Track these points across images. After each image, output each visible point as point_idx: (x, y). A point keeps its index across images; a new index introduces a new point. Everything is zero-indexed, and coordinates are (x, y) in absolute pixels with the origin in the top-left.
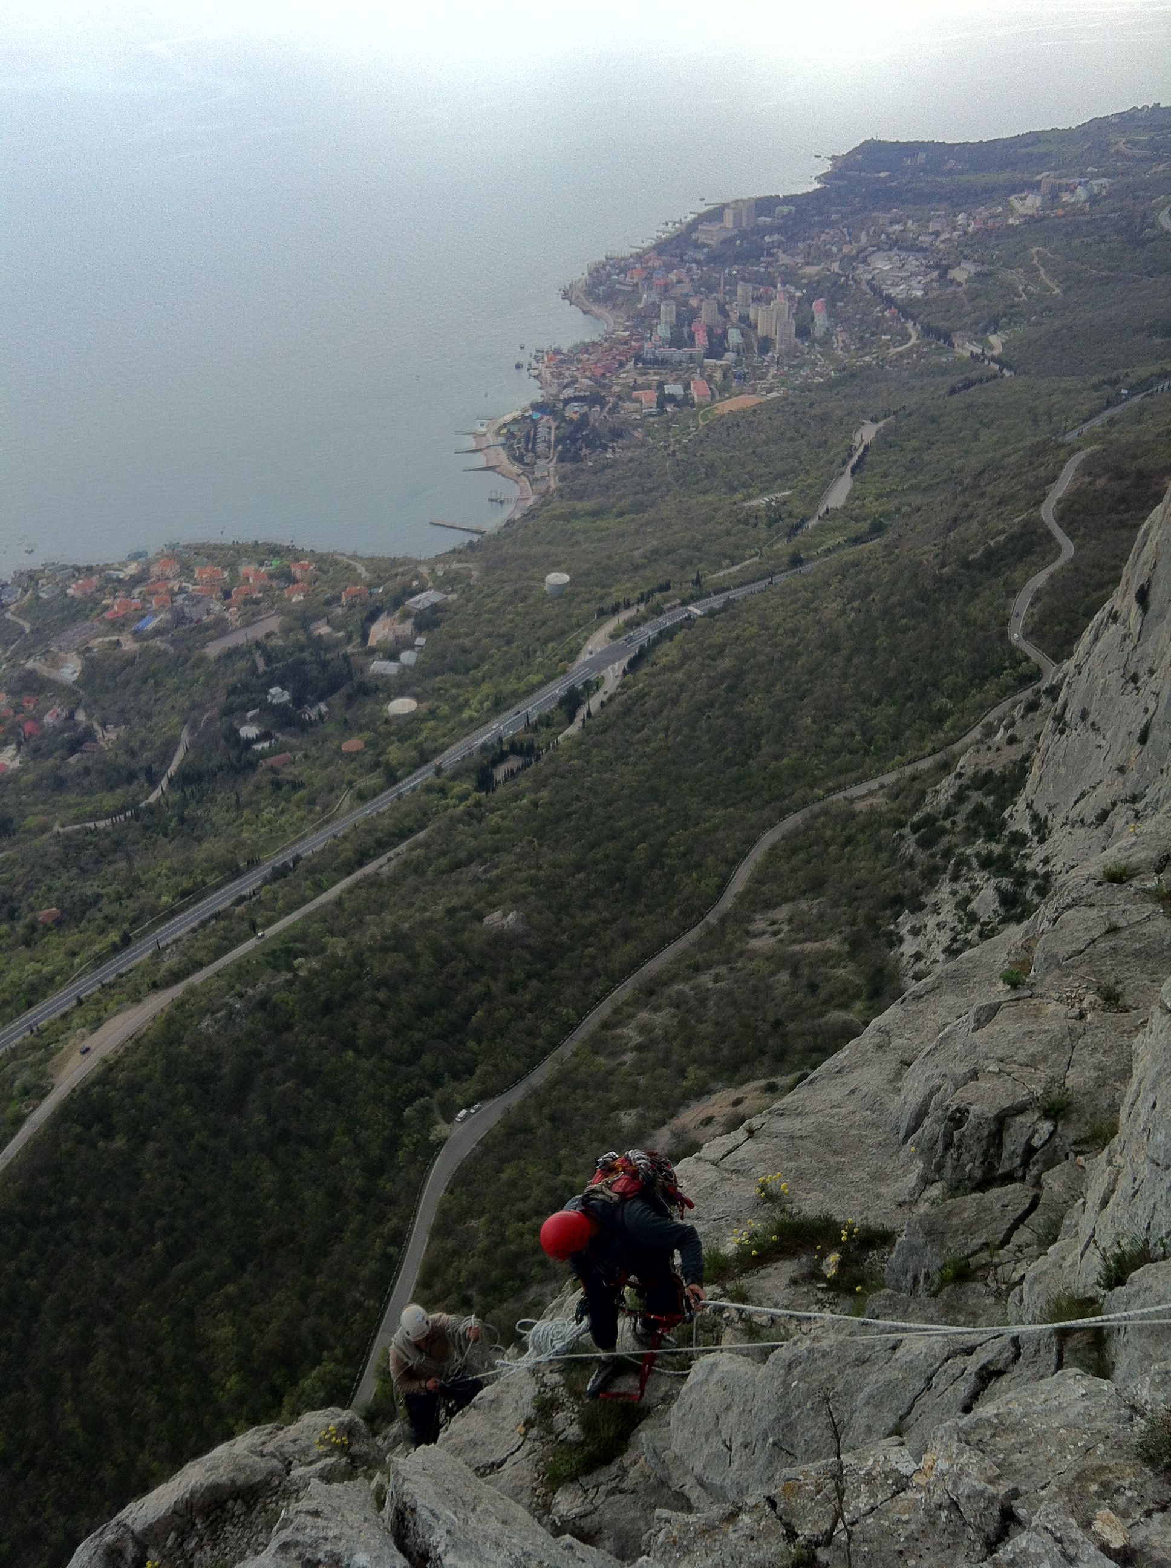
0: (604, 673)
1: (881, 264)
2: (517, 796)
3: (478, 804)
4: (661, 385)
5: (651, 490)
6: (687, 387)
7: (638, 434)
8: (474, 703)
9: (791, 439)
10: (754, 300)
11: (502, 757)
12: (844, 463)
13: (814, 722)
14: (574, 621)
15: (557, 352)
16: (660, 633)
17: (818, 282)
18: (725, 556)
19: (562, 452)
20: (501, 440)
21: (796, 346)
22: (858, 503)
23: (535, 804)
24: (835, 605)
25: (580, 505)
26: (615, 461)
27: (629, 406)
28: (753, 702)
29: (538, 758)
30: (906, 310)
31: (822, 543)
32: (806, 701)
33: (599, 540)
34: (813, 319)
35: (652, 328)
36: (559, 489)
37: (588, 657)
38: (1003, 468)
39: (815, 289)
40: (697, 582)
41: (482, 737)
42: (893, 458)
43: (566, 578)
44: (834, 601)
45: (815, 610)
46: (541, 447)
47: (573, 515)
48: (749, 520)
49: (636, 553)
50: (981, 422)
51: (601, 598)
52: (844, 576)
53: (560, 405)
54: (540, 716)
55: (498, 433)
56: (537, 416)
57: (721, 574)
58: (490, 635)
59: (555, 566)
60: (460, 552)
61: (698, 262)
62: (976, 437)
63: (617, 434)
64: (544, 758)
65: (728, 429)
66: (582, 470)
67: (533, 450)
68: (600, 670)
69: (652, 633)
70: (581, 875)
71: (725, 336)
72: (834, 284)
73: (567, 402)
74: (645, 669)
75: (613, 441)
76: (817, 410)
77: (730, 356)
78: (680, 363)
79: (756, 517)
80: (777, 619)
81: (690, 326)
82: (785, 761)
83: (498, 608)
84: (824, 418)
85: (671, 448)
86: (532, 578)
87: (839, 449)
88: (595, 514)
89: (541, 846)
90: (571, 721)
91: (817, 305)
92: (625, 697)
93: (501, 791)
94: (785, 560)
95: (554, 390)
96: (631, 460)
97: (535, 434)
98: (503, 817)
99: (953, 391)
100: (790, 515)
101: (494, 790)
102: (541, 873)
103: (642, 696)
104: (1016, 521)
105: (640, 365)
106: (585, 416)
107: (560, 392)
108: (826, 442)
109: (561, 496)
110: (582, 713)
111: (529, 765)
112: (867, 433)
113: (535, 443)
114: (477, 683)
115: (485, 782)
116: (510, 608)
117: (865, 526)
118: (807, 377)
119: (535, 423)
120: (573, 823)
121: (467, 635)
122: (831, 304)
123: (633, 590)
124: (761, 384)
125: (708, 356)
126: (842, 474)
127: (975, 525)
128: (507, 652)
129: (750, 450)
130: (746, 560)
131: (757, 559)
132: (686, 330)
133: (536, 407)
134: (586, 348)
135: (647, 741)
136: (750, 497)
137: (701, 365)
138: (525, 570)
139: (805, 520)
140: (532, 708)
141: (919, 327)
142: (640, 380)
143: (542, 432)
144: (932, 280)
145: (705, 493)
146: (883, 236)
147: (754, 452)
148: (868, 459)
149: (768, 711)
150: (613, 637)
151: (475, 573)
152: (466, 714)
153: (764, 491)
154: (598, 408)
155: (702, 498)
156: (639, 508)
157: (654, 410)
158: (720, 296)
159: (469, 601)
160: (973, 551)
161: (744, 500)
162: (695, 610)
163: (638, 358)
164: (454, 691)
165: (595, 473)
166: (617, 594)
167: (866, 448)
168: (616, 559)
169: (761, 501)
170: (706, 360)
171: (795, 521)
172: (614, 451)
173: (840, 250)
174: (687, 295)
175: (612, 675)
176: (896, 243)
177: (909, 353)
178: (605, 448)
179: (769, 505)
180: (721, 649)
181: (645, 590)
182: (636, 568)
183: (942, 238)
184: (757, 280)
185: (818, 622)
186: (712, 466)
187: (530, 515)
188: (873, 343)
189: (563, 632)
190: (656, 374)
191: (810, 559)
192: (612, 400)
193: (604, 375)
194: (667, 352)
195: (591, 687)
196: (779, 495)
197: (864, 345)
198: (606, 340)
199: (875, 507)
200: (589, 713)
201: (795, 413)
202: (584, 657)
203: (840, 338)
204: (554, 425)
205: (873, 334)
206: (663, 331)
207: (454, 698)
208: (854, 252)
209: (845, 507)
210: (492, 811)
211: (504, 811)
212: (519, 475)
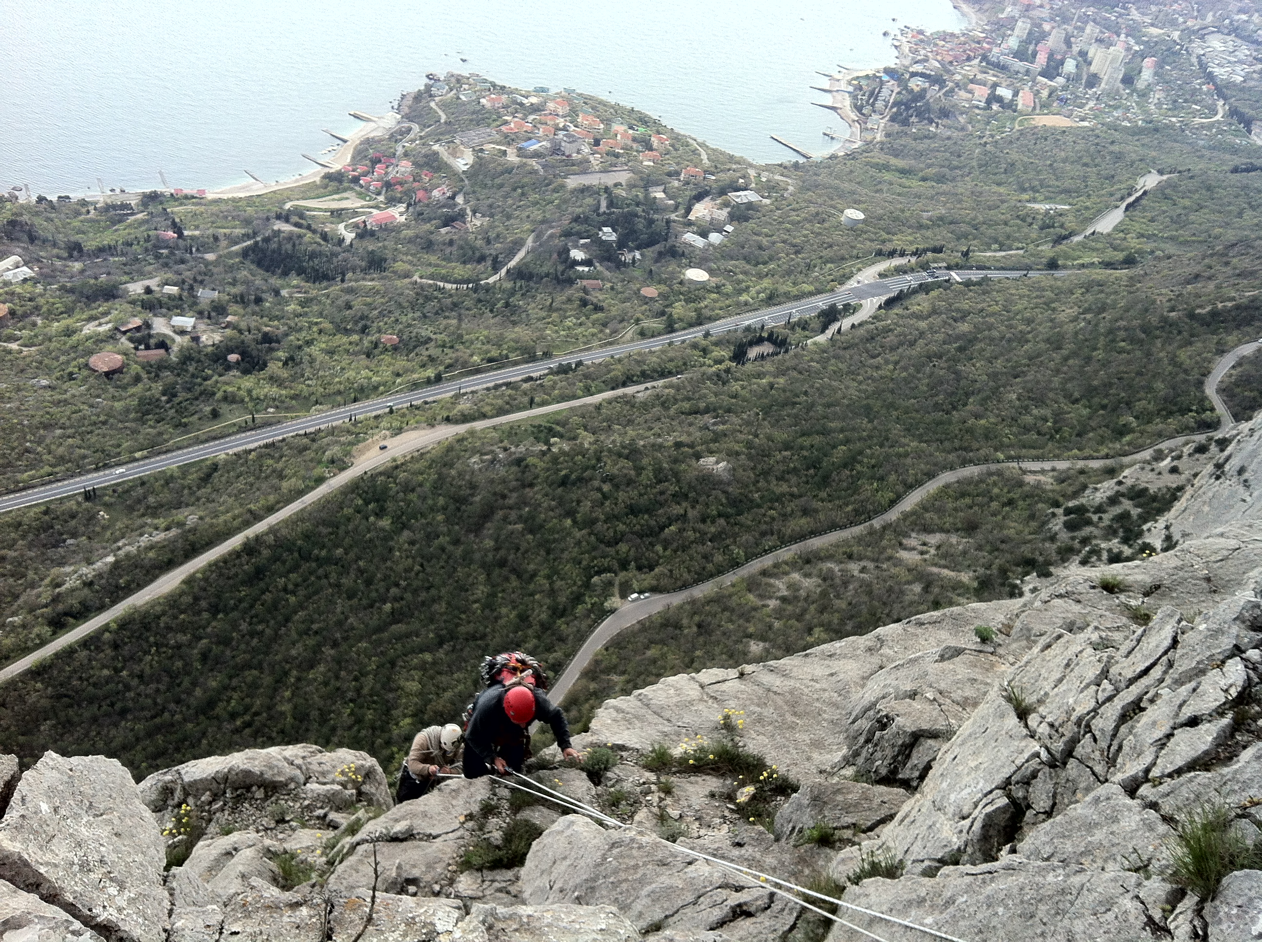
0: (863, 302)
1: (1216, 43)
2: (760, 375)
3: (728, 371)
4: (995, 86)
5: (956, 168)
6: (1016, 94)
7: (962, 119)
8: (753, 291)
9: (1086, 165)
10: (1097, 40)
11: (759, 341)
12: (1122, 199)
13: (1019, 399)
14: (855, 252)
15: (921, 32)
16: (921, 285)
17: (1156, 43)
18: (996, 241)
19: (896, 113)
20: (851, 89)
21: (1118, 91)
22: (1121, 235)
23: (771, 385)
24: (1073, 311)
25: (893, 161)
26: (935, 135)
27: (963, 94)
28: (974, 366)
29: (786, 351)
30: (1222, 90)
31: (1080, 257)
32: (1018, 380)
33: (899, 195)
34: (1140, 72)
35: (1004, 37)
36: (882, 143)
37: (856, 285)
38: (1253, 248)
39: (1151, 48)
40: (966, 254)
41: (750, 320)
42: (1164, 208)
43: (861, 216)
44: (1071, 308)
45: (1054, 310)
46: (879, 104)
47: (886, 167)
48: (1027, 219)
49: (925, 214)
50: (1249, 203)
51: (884, 242)
52: (1088, 291)
53: (907, 76)
54: (800, 319)
55: (849, 83)
56: (885, 78)
57: (988, 254)
58: (784, 242)
59: (856, 204)
60: (785, 168)
62: (1240, 215)
63: (945, 113)
64: (791, 353)
65: (1037, 139)
66: (906, 134)
67: (873, 105)
68: (861, 298)
69: (914, 284)
70: (787, 453)
71: (1062, 63)
72: (1168, 50)
73: (914, 75)
74: (897, 310)
75: (939, 118)
76: (1116, 148)
77: (1060, 80)
78: (1017, 72)
79: (1034, 218)
80: (1020, 307)
81: (1036, 45)
82: (983, 422)
83: (799, 222)
84: (1118, 157)
85: (985, 139)
86: (835, 208)
87: (1122, 186)
88: (903, 172)
89: (764, 419)
90: (823, 331)
91: (1149, 62)
92: (873, 326)
93: (749, 367)
94: (1044, 260)
95: (907, 62)
96: (949, 138)
97: (879, 92)
98: (743, 388)
99: (1235, 170)
100: (1062, 226)
101: (743, 364)
102: (757, 440)
103: (887, 330)
104: (1247, 294)
105: (984, 64)
106: (924, 90)
107: (911, 65)
108: (1113, 177)
109: (882, 149)
110: (834, 327)
111: (777, 354)
112: (1150, 181)
113: (876, 99)
114: (761, 276)
115: (739, 356)
116: (807, 226)
117: (1120, 256)
118: (1118, 119)
119: (882, 83)
120: (795, 411)
121: (767, 235)
122: (1160, 65)
123: (911, 243)
124: (1078, 112)
125: (1043, 74)
126: (1117, 207)
127: (1211, 286)
128: (793, 260)
129: (1049, 162)
130: (1011, 249)
131: (1021, 252)
132: (1031, 47)
133: (888, 71)
134: (945, 36)
135: (878, 368)
136: (1034, 200)
137: (1034, 80)
138: (832, 199)
139: (1071, 235)
140: (796, 310)
141: (1227, 107)
142: (980, 76)
143: (885, 92)
144: (1254, 72)
145: (999, 184)
146: (1227, 21)
147: (1051, 165)
148: (1144, 202)
149: (985, 377)
150: (881, 275)
151: (791, 188)
152: (744, 298)
153: (1048, 199)
154: (937, 88)
155: (995, 188)
156: (941, 179)
157: (982, 104)
158: (1070, 28)
159: (778, 209)
160: (1201, 307)
161: (1029, 201)
162: (955, 276)
163: (984, 58)
164: (741, 277)
165: (915, 139)
166: (897, 242)
167: (1145, 193)
168: (908, 214)
169: (1042, 207)
170: (1039, 78)
171: (1064, 232)
172: (937, 127)
173: (1185, 22)
174: (1042, 19)
175: (869, 306)
176: (1235, 30)
177: (1211, 126)
178: (931, 121)
179: (1047, 212)
180: (964, 316)
181: (921, 247)
182: (921, 227)
184: (1107, 26)
185: (1052, 320)
186: (1013, 165)
187: (851, 156)
188: (1183, 108)
189: (843, 259)
190: (994, 76)
191: (1065, 267)
192: (951, 84)
193: (951, 62)
194: (1010, 60)
195: (849, 309)
196: (1059, 207)
197: (1175, 107)
198: (964, 34)
199: (1134, 243)
200: (839, 330)
201: (1097, 144)
202: (852, 284)
203: (1157, 95)
204: (897, 90)
205: (1186, 101)
206: (1013, 43)
207: (739, 282)
208: (1196, 28)
209: (1109, 235)
210: (737, 380)
211: (745, 383)
212: (854, 121)
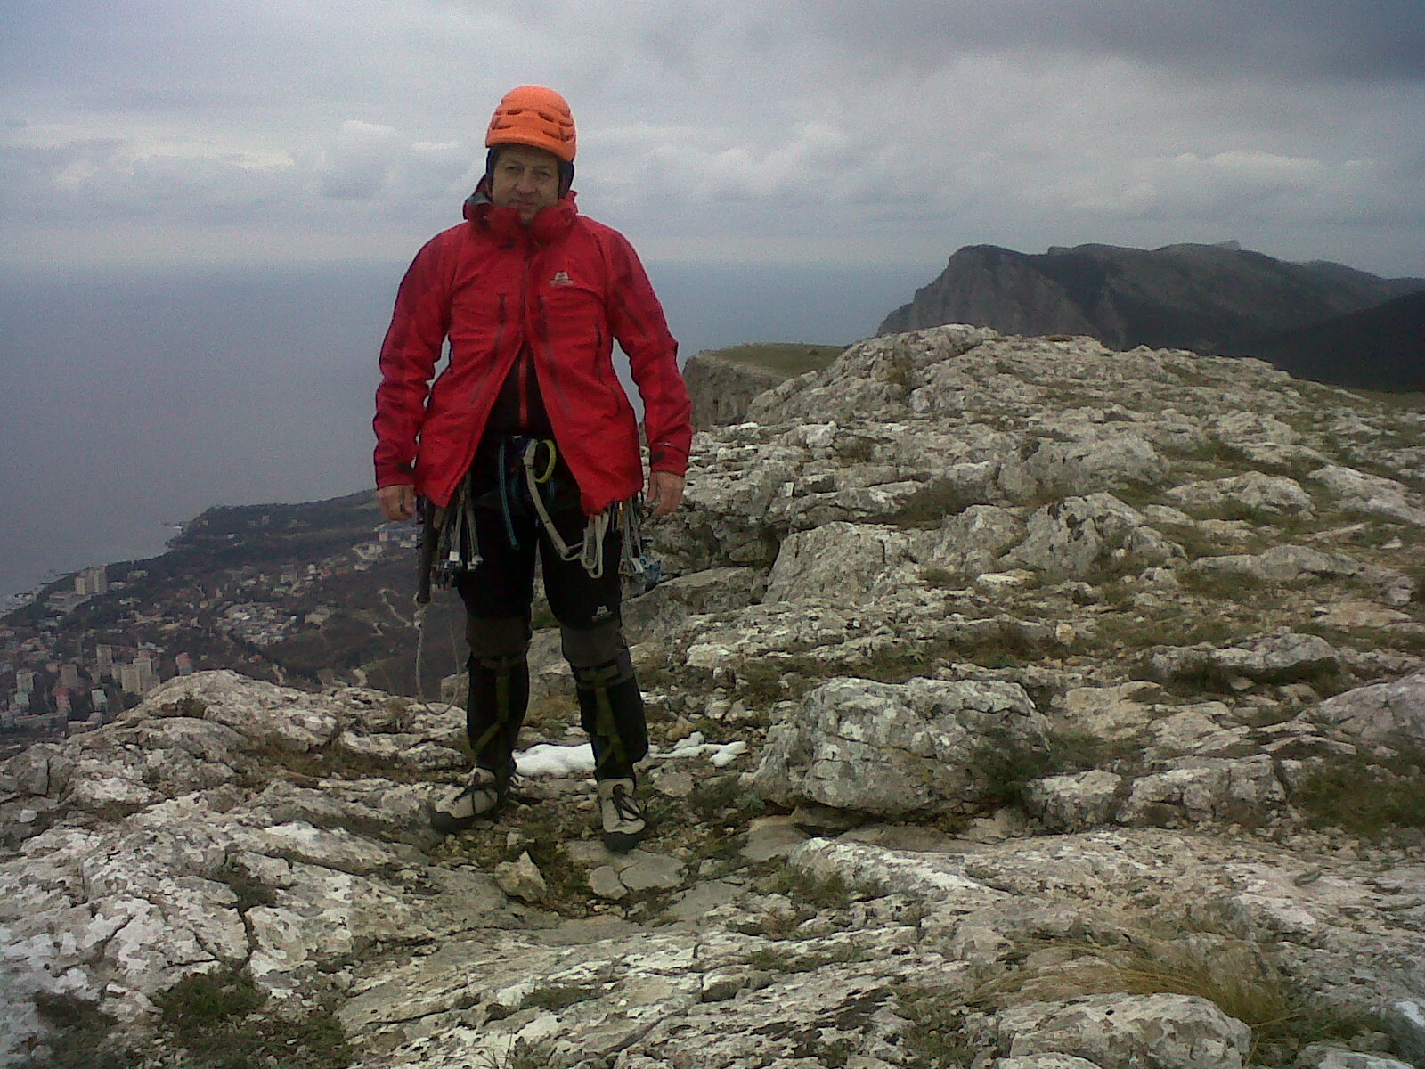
1: (239, 615)
10: (114, 660)
17: (179, 637)
30: (270, 655)
35: (8, 697)
39: (176, 644)
61: (51, 629)
71: (89, 696)
72: (195, 638)
78: (43, 728)
81: (49, 690)
91: (181, 659)
122: (193, 655)
125: (73, 717)
132: (45, 696)
137: (65, 728)
141: (284, 670)
144: (291, 626)
158: (78, 659)
170: (70, 723)
173: (197, 606)
174: (44, 662)
176: (252, 596)
183: (294, 587)
184: (115, 641)
194: (28, 719)
206: (22, 699)
208: (212, 607)
